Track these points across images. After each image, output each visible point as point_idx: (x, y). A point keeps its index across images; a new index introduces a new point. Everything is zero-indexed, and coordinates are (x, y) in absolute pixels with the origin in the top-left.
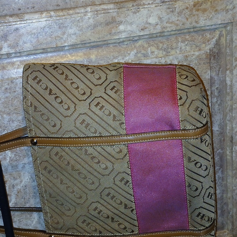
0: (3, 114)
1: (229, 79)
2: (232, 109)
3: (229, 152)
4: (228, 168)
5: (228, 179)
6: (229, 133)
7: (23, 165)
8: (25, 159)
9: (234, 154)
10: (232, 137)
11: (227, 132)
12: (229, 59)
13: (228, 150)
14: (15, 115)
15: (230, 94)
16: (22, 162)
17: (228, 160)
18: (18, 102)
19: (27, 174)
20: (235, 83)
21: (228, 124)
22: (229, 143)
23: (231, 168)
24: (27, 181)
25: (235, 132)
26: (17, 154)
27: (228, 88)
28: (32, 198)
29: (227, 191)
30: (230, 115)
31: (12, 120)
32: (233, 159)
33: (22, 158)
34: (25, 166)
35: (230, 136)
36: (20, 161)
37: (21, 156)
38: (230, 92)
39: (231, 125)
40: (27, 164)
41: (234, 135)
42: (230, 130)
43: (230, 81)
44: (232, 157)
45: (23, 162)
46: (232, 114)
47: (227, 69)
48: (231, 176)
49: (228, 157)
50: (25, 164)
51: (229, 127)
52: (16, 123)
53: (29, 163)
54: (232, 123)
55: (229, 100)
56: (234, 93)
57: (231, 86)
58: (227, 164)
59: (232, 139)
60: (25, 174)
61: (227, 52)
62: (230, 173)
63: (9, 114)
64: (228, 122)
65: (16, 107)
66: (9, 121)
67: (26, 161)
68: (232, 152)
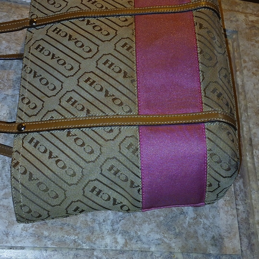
0: (3, 40)
1: (240, 79)
2: (247, 108)
3: (250, 158)
4: (250, 179)
5: (252, 195)
6: (246, 135)
7: (5, 96)
8: (9, 90)
9: (255, 160)
10: (251, 139)
11: (244, 134)
12: (238, 62)
13: (248, 155)
14: (14, 44)
15: (243, 93)
16: (5, 93)
17: (249, 169)
18: (22, 34)
19: (6, 107)
20: (246, 82)
21: (244, 125)
22: (248, 147)
23: (254, 180)
24: (3, 115)
25: (253, 133)
26: (2, 82)
27: (240, 88)
28: (2, 138)
29: (253, 212)
30: (245, 115)
31: (9, 48)
32: (256, 165)
33: (6, 88)
34: (8, 98)
35: (249, 139)
36: (3, 90)
37: (6, 86)
38: (242, 92)
39: (248, 127)
40: (10, 97)
41: (253, 137)
42: (247, 132)
43: (241, 81)
44: (254, 164)
45: (7, 93)
46: (247, 113)
47: (236, 70)
48: (255, 190)
49: (249, 165)
50: (8, 95)
51: (246, 128)
52: (13, 52)
53: (13, 96)
54: (248, 123)
55: (242, 100)
56: (246, 91)
57: (243, 86)
58: (249, 174)
59: (251, 142)
60: (4, 107)
61: (235, 56)
62: (254, 185)
63: (8, 42)
64: (244, 123)
65: (18, 38)
66: (6, 48)
67: (10, 92)
68: (253, 158)
